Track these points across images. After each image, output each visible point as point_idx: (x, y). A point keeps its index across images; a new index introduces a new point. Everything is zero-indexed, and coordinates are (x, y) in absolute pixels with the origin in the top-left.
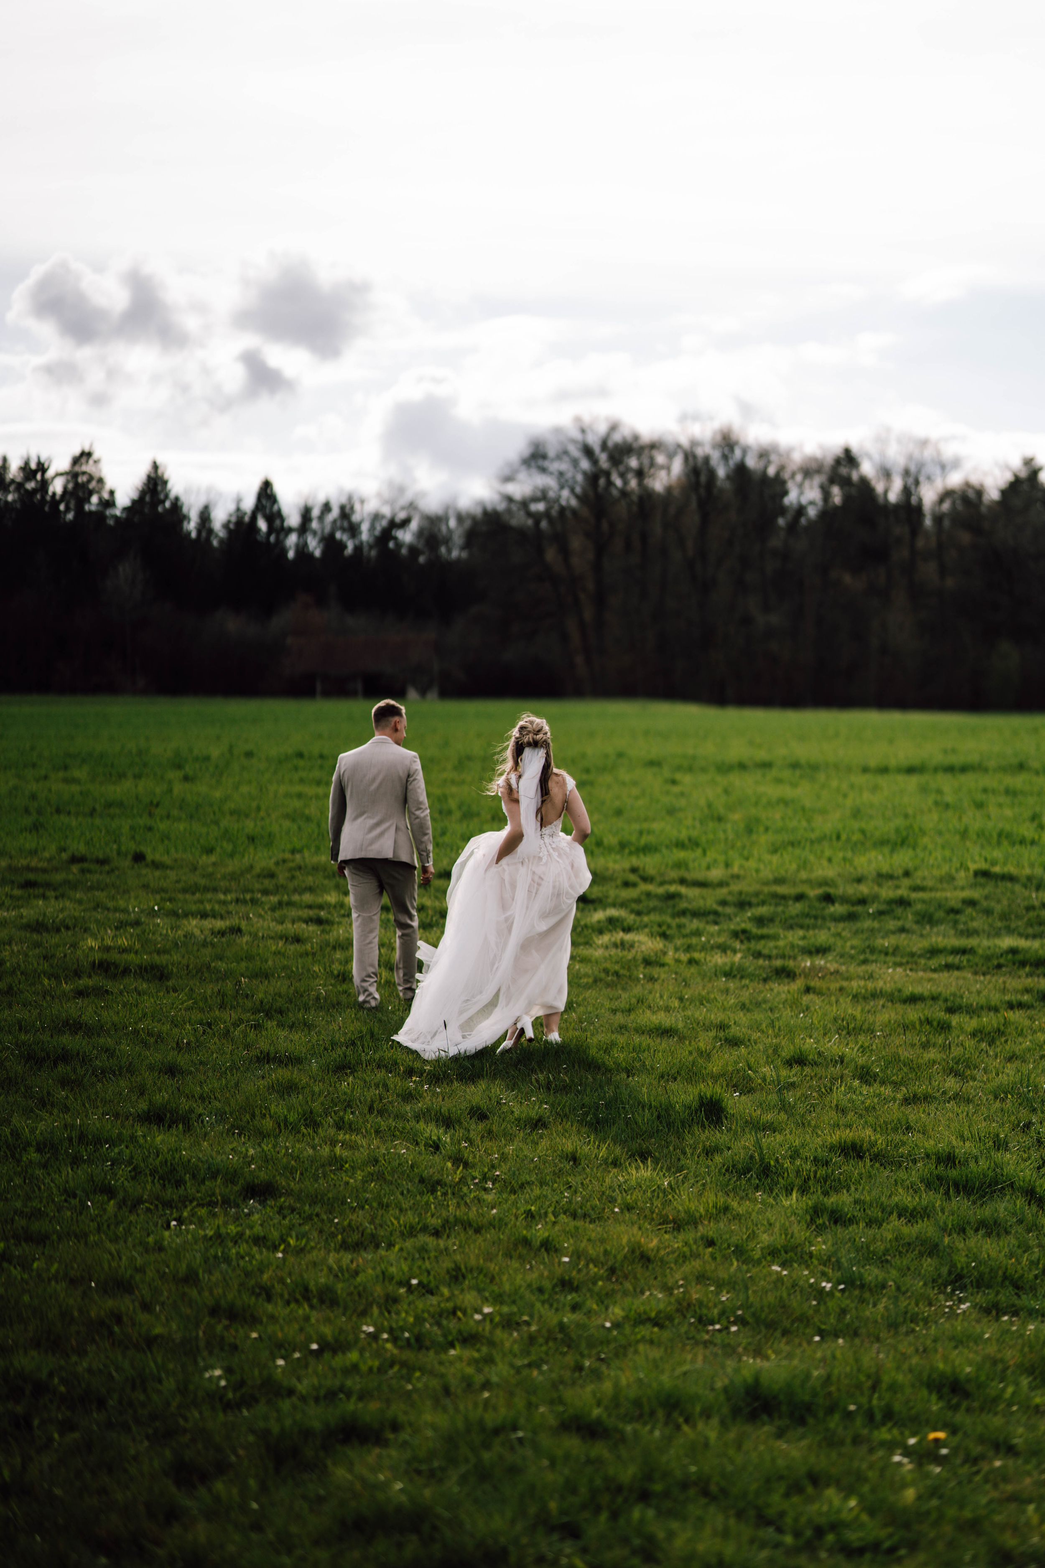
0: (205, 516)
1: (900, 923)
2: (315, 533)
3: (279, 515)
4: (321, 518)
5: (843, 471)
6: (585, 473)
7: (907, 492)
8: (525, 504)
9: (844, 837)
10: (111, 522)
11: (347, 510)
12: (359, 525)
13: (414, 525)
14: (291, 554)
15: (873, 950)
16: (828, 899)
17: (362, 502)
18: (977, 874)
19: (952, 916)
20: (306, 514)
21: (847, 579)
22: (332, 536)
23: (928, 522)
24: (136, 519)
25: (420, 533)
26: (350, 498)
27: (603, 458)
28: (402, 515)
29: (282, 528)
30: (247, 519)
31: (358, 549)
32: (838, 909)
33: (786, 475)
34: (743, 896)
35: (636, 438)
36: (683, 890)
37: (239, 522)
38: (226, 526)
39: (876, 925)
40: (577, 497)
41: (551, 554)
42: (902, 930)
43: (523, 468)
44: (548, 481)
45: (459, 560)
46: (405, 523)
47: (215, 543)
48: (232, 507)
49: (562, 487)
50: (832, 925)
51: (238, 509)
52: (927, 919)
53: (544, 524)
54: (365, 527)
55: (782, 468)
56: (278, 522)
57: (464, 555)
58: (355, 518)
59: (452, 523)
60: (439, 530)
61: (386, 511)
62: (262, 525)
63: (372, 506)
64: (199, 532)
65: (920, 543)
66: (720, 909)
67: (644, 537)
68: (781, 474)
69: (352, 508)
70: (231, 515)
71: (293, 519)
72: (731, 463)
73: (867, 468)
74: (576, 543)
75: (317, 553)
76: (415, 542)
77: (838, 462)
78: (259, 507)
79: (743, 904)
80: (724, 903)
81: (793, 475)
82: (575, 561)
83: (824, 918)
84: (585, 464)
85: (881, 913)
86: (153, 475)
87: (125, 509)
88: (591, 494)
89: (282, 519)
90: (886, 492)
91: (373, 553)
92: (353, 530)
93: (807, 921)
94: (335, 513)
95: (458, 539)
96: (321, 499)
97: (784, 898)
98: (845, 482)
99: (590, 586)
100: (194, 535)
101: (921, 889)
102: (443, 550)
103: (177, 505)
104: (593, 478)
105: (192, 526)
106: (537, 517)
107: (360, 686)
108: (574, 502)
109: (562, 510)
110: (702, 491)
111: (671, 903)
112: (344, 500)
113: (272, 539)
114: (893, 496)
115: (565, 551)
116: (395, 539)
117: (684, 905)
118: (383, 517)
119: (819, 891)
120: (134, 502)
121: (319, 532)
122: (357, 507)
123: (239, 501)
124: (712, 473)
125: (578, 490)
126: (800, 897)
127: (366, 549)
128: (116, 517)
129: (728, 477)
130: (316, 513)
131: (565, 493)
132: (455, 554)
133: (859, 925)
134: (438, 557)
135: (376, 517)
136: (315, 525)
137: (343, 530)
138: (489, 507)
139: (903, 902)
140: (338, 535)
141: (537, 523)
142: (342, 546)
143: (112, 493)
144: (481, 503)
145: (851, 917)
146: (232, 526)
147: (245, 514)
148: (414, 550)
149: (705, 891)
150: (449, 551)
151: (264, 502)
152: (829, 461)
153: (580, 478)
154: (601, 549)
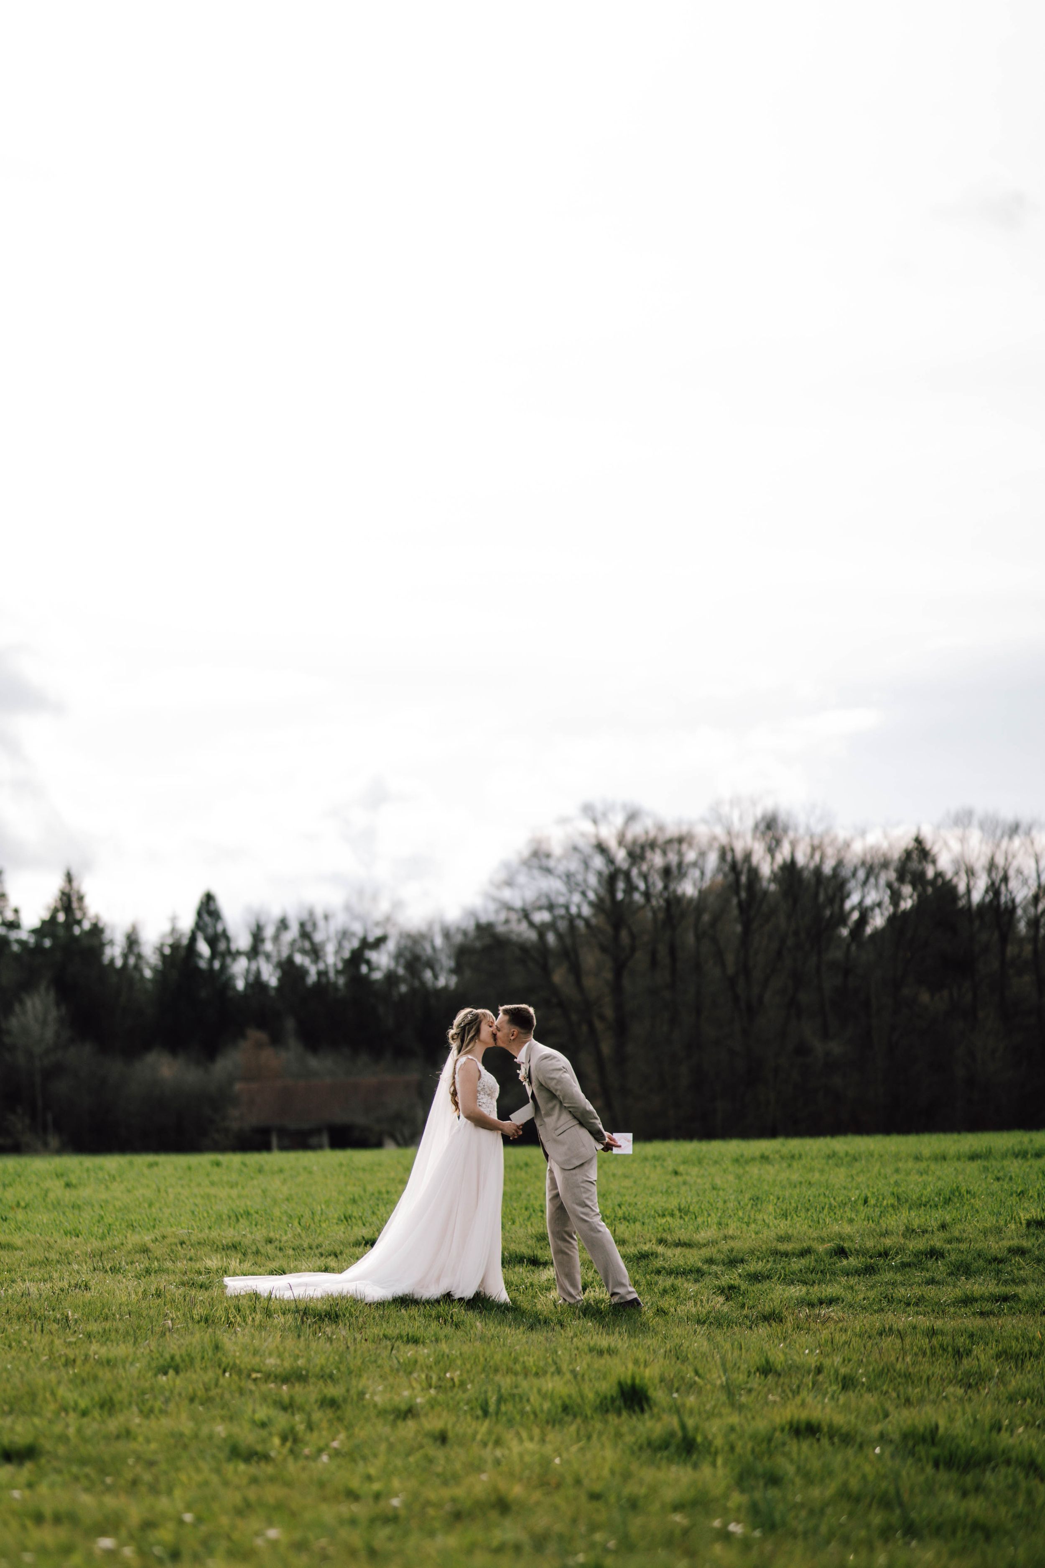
0: (132, 941)
1: (928, 1275)
2: (268, 957)
3: (225, 935)
4: (276, 938)
5: (914, 865)
6: (600, 874)
7: (994, 889)
8: (526, 915)
9: (872, 1201)
10: (15, 948)
11: (309, 928)
12: (323, 944)
13: (391, 946)
14: (240, 985)
15: (890, 1300)
16: (841, 1252)
17: (326, 917)
18: (1029, 1224)
19: (994, 1265)
20: (257, 937)
21: (925, 997)
22: (290, 960)
23: (1022, 927)
24: (47, 943)
25: (398, 956)
26: (311, 914)
27: (621, 855)
28: (378, 933)
29: (229, 952)
30: (185, 941)
31: (321, 974)
32: (853, 1262)
33: (846, 872)
34: (734, 1253)
35: (661, 828)
36: (660, 1249)
37: (175, 947)
38: (160, 949)
39: (899, 1278)
40: (591, 904)
41: (559, 976)
42: (932, 1281)
43: (524, 870)
44: (554, 886)
45: (445, 988)
46: (380, 941)
47: (148, 973)
48: (166, 927)
49: (571, 891)
50: (843, 1280)
51: (173, 931)
52: (963, 1269)
53: (551, 938)
54: (330, 949)
55: (840, 864)
56: (222, 946)
57: (453, 980)
58: (318, 937)
59: (439, 941)
60: (424, 950)
61: (357, 928)
62: (203, 948)
63: (339, 921)
64: (125, 956)
65: (1011, 950)
66: (705, 1267)
67: (672, 951)
68: (839, 870)
69: (315, 925)
70: (163, 937)
71: (242, 941)
72: (779, 859)
73: (945, 862)
74: (590, 959)
75: (273, 982)
76: (392, 965)
77: (908, 854)
78: (199, 926)
79: (733, 1262)
80: (710, 1261)
81: (854, 874)
82: (589, 982)
83: (834, 1273)
84: (598, 862)
85: (905, 1265)
86: (67, 890)
87: (34, 932)
88: (608, 902)
89: (228, 939)
90: (969, 891)
91: (341, 981)
92: (316, 953)
93: (812, 1276)
94: (293, 932)
95: (447, 962)
96: (275, 912)
97: (786, 1254)
98: (918, 880)
99: (609, 1013)
100: (119, 963)
101: (959, 1240)
102: (428, 975)
103: (97, 930)
104: (610, 880)
105: (114, 952)
106: (541, 930)
107: (325, 1139)
108: (586, 911)
109: (571, 920)
110: (743, 895)
111: (643, 1263)
112: (305, 916)
113: (217, 965)
114: (977, 897)
115: (576, 970)
116: (368, 962)
117: (659, 1263)
118: (353, 934)
119: (829, 1245)
120: (44, 923)
121: (274, 954)
122: (321, 923)
123: (174, 919)
124: (754, 873)
125: (592, 896)
126: (805, 1253)
127: (332, 974)
128: (20, 942)
129: (775, 878)
130: (269, 932)
131: (576, 898)
132: (442, 982)
133: (877, 1278)
134: (423, 983)
135: (345, 934)
136: (268, 946)
137: (304, 952)
138: (484, 920)
139: (934, 1254)
140: (299, 959)
141: (542, 936)
142: (302, 972)
143: (16, 911)
144: (473, 914)
145: (869, 1270)
146: (167, 951)
147: (182, 935)
148: (391, 978)
149: (687, 1251)
150: (436, 977)
151: (207, 918)
152: (896, 854)
153: (593, 880)
154: (619, 969)
